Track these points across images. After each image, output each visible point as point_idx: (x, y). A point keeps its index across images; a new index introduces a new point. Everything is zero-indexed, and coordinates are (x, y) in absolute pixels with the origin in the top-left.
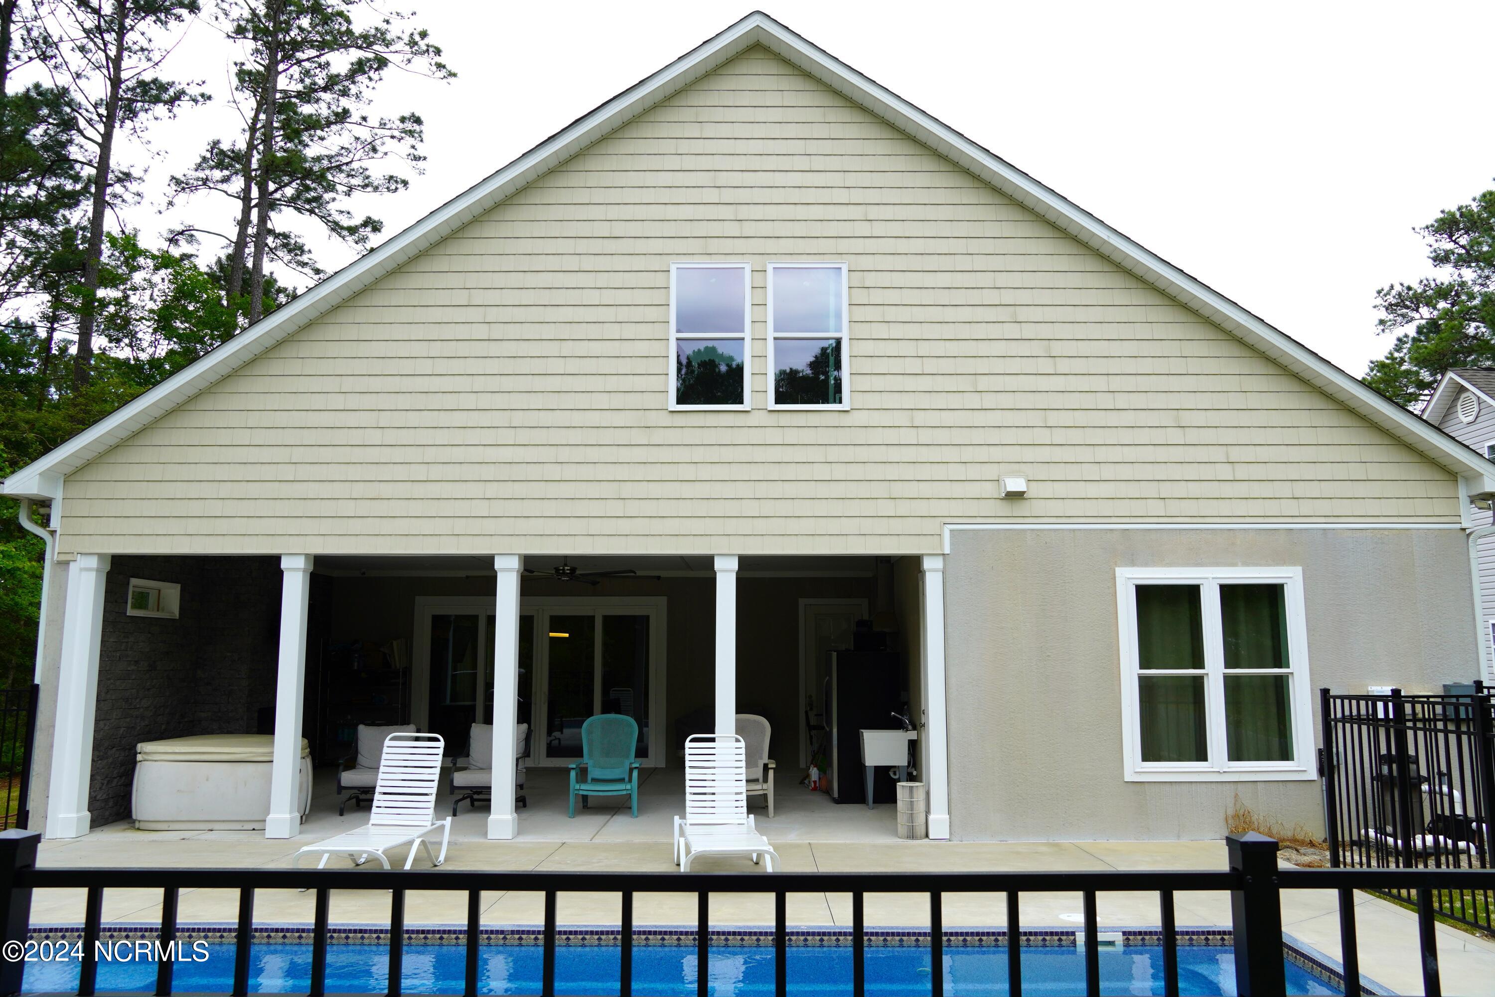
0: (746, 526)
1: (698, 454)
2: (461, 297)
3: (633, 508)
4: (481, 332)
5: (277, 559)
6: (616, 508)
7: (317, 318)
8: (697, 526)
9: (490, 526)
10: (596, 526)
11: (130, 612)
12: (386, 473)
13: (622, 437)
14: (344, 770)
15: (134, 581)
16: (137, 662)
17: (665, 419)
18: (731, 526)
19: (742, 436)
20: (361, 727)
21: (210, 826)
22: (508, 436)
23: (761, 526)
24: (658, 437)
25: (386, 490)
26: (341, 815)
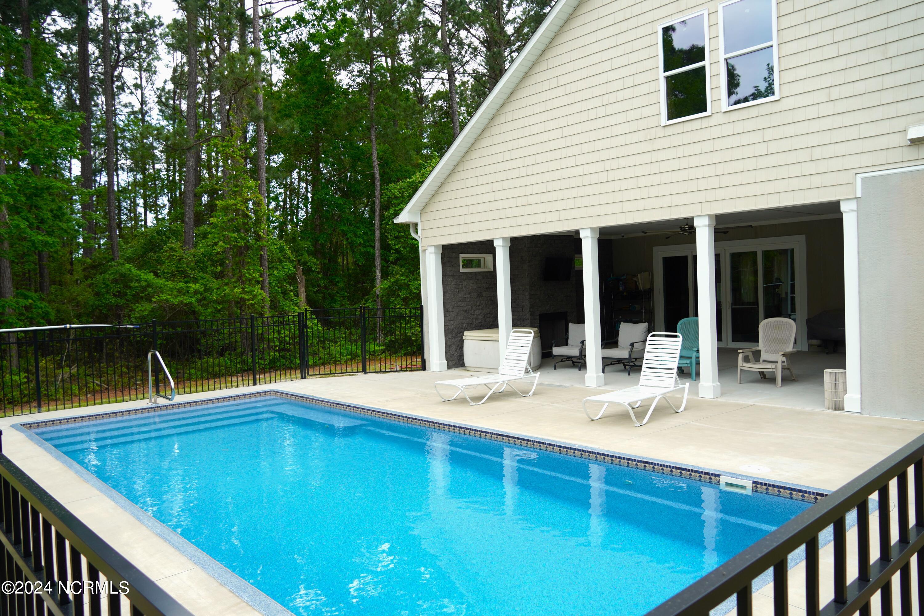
0: (711, 195)
1: (681, 151)
2: (554, 83)
3: (645, 193)
4: (564, 101)
5: (492, 241)
6: (636, 194)
7: (496, 113)
8: (682, 199)
9: (575, 213)
10: (626, 206)
11: (462, 270)
12: (529, 190)
13: (638, 148)
14: (555, 346)
15: (462, 256)
16: (469, 293)
17: (660, 132)
18: (702, 197)
19: (706, 134)
20: (570, 324)
21: (488, 370)
22: (580, 160)
23: (721, 194)
24: (657, 145)
25: (530, 200)
26: (555, 369)
